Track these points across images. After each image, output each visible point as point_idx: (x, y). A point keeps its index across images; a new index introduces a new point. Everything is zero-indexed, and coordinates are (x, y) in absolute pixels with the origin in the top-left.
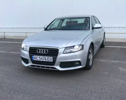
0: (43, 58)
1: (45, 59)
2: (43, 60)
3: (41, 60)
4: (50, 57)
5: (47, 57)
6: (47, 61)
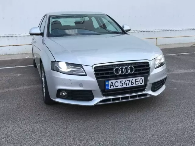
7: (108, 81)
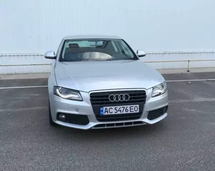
0: (122, 109)
1: (126, 109)
2: (122, 113)
3: (119, 113)
4: (134, 106)
5: (129, 106)
6: (129, 112)
7: (102, 107)
